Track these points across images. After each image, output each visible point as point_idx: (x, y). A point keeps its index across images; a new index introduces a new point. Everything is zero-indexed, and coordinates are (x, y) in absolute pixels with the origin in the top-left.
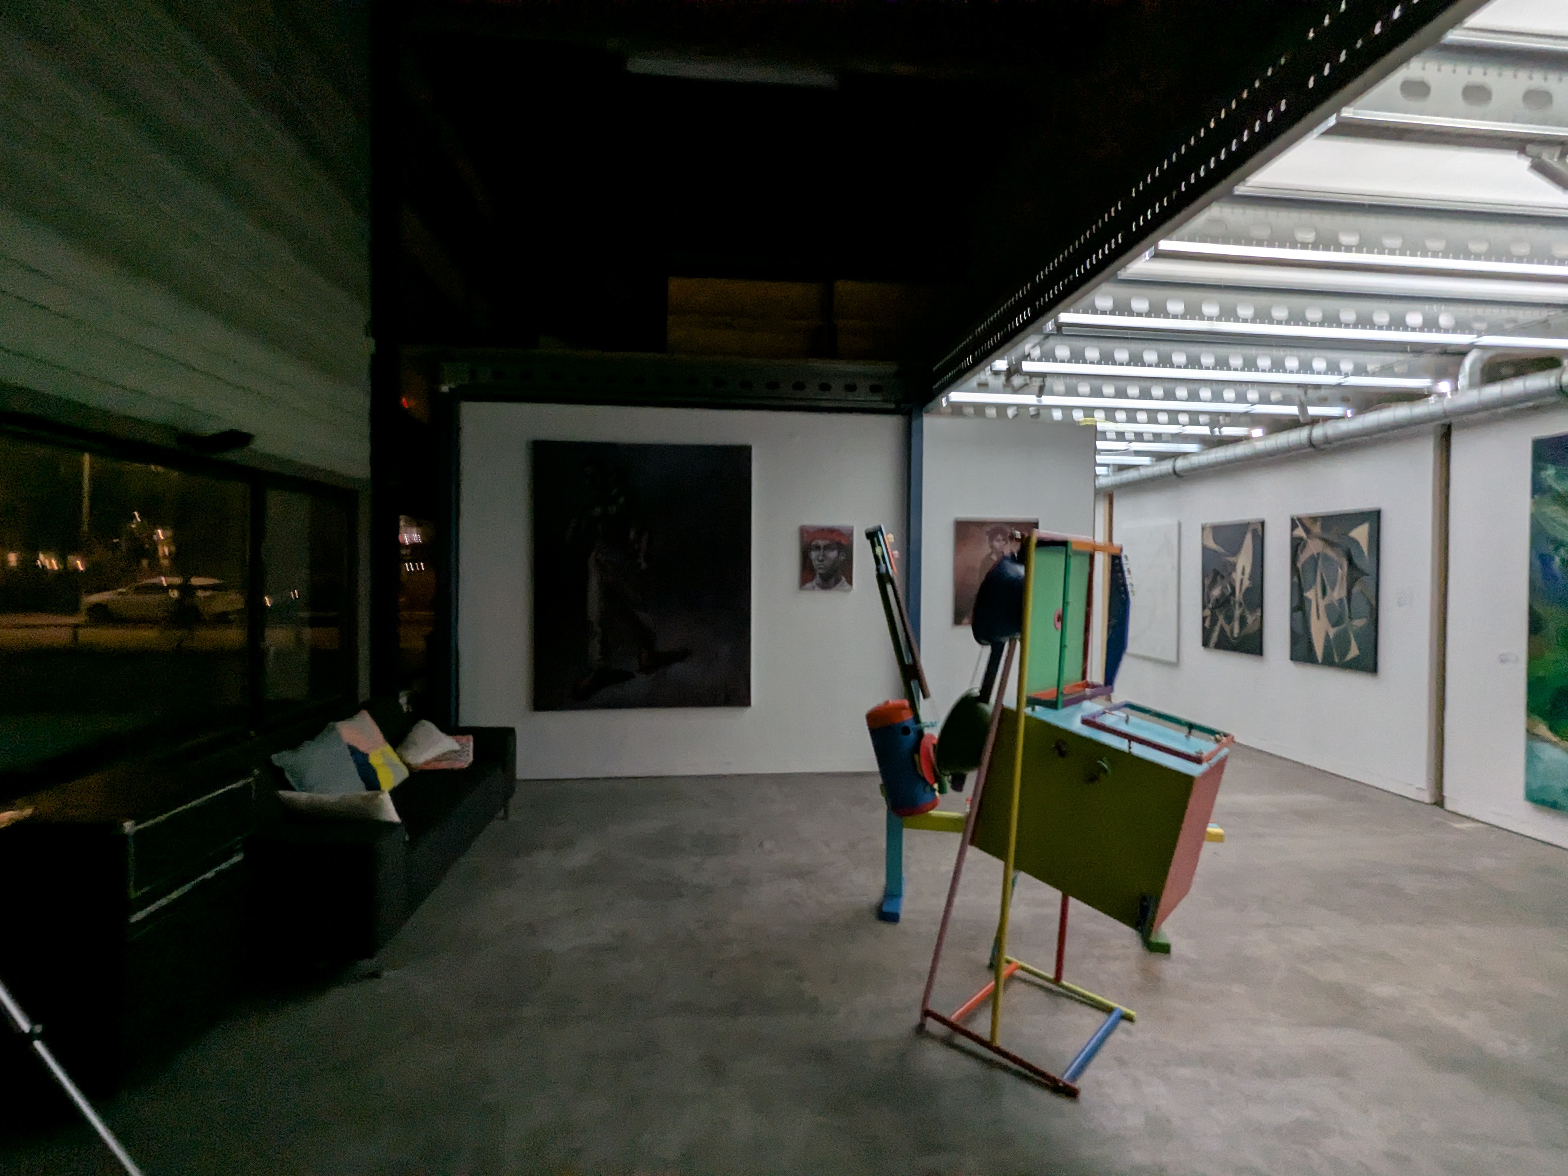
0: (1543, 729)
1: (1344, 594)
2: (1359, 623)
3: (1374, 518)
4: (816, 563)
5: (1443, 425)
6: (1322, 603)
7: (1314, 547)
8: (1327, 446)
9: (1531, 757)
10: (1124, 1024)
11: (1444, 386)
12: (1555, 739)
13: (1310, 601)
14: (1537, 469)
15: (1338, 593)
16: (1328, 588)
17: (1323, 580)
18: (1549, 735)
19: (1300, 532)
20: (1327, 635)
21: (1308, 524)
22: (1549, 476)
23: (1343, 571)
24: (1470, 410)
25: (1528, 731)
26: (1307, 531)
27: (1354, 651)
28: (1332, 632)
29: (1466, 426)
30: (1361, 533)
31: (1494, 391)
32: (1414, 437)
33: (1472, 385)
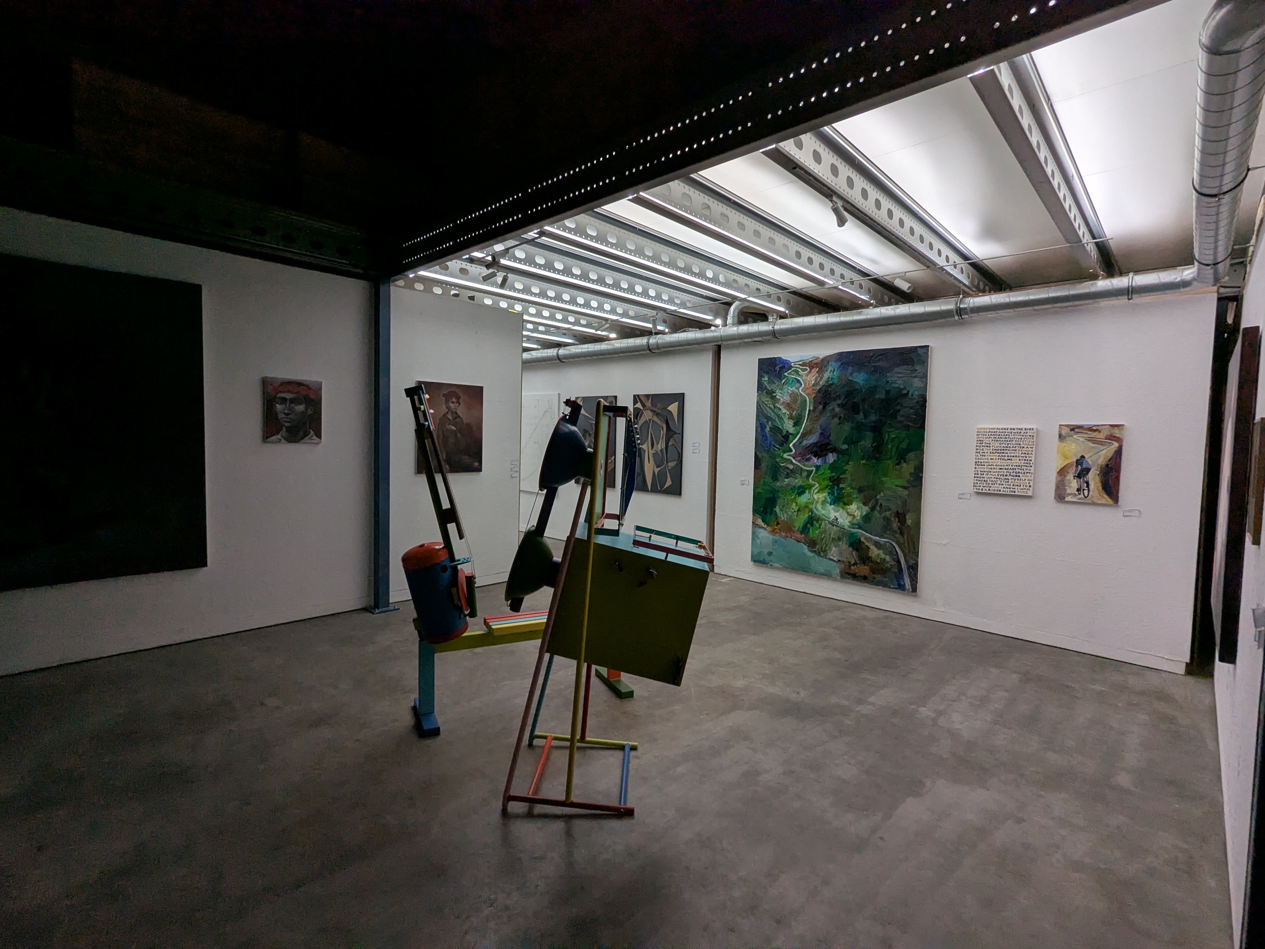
0: (760, 522)
1: (664, 446)
2: (671, 464)
3: (680, 398)
4: (281, 416)
5: (717, 345)
6: (651, 452)
7: (647, 415)
8: (657, 351)
9: (754, 535)
10: (633, 753)
11: (719, 322)
12: (765, 526)
13: (645, 450)
14: (760, 376)
15: (661, 446)
16: (655, 443)
17: (652, 438)
18: (763, 524)
19: (639, 405)
20: (654, 472)
21: (643, 399)
22: (765, 381)
23: (663, 432)
24: (732, 338)
25: (753, 522)
26: (644, 405)
27: (669, 483)
28: (657, 470)
29: (729, 347)
30: (673, 408)
31: (744, 329)
32: (702, 350)
33: (733, 324)
